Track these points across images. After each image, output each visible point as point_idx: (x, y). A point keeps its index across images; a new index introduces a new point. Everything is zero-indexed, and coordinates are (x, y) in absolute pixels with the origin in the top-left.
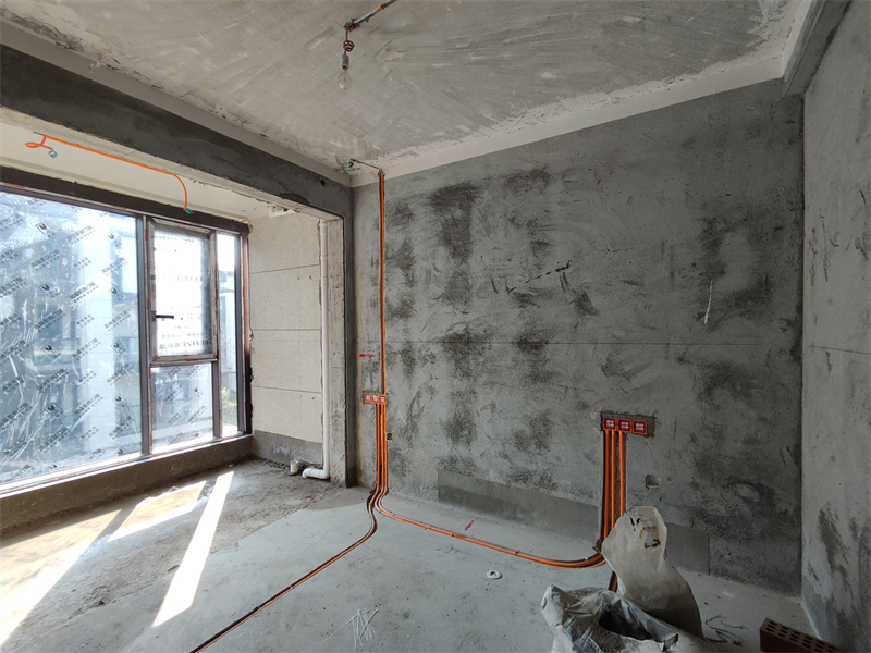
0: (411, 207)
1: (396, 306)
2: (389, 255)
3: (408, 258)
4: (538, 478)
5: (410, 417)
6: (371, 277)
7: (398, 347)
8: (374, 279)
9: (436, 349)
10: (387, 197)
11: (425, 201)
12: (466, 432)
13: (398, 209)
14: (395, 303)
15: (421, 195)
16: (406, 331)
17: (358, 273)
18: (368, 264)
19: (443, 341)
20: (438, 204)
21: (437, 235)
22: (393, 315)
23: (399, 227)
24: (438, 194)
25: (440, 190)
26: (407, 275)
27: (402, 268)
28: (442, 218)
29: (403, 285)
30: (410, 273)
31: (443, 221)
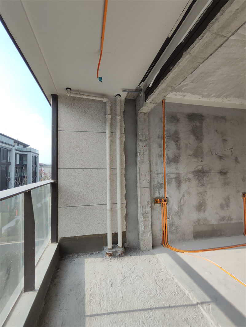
0: (178, 116)
1: (172, 157)
2: (168, 135)
3: (177, 137)
4: (227, 218)
5: (180, 206)
6: (158, 143)
7: (173, 176)
8: (160, 145)
9: (191, 176)
10: (166, 110)
11: (185, 116)
12: (203, 208)
13: (172, 116)
14: (171, 157)
15: (183, 113)
16: (177, 169)
17: (151, 141)
18: (157, 137)
19: (193, 173)
20: (190, 119)
21: (190, 131)
22: (170, 161)
23: (173, 124)
24: (190, 115)
25: (191, 114)
26: (177, 145)
27: (174, 141)
28: (192, 124)
29: (175, 149)
30: (178, 144)
31: (192, 126)
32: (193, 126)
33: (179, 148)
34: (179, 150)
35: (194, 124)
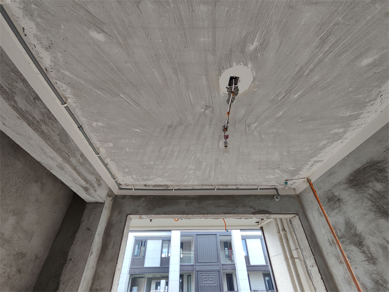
0: (336, 194)
2: (339, 234)
3: (356, 235)
6: (335, 255)
8: (338, 257)
10: (318, 193)
11: (344, 186)
13: (328, 199)
15: (340, 183)
17: (325, 253)
18: (328, 244)
20: (356, 185)
21: (371, 210)
23: (336, 211)
24: (352, 178)
25: (351, 175)
26: (364, 252)
27: (356, 245)
28: (366, 194)
29: (366, 263)
30: (366, 249)
31: (369, 197)
32: (371, 195)
33: (371, 259)
34: (374, 263)
35: (371, 191)
